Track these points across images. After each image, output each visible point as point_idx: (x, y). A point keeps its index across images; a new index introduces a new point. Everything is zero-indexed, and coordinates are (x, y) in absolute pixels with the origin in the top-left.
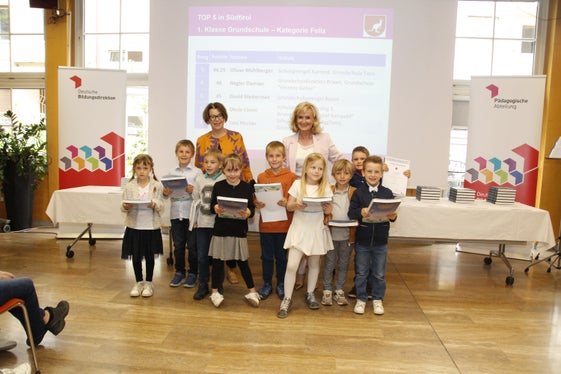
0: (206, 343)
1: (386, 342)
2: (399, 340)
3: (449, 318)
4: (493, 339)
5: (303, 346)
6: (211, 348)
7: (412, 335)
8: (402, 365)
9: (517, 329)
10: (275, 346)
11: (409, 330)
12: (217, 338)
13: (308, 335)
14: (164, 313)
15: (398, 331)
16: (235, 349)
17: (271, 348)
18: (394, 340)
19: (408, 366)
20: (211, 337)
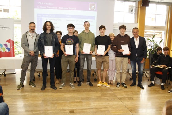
0: (54, 102)
1: (102, 97)
2: (106, 96)
3: (117, 90)
4: (129, 94)
5: (81, 100)
6: (56, 103)
7: (109, 95)
8: (108, 103)
9: (134, 91)
10: (74, 101)
11: (107, 94)
12: (57, 100)
13: (81, 97)
14: (38, 95)
15: (105, 94)
16: (63, 103)
17: (73, 102)
18: (104, 96)
19: (110, 103)
20: (55, 100)
